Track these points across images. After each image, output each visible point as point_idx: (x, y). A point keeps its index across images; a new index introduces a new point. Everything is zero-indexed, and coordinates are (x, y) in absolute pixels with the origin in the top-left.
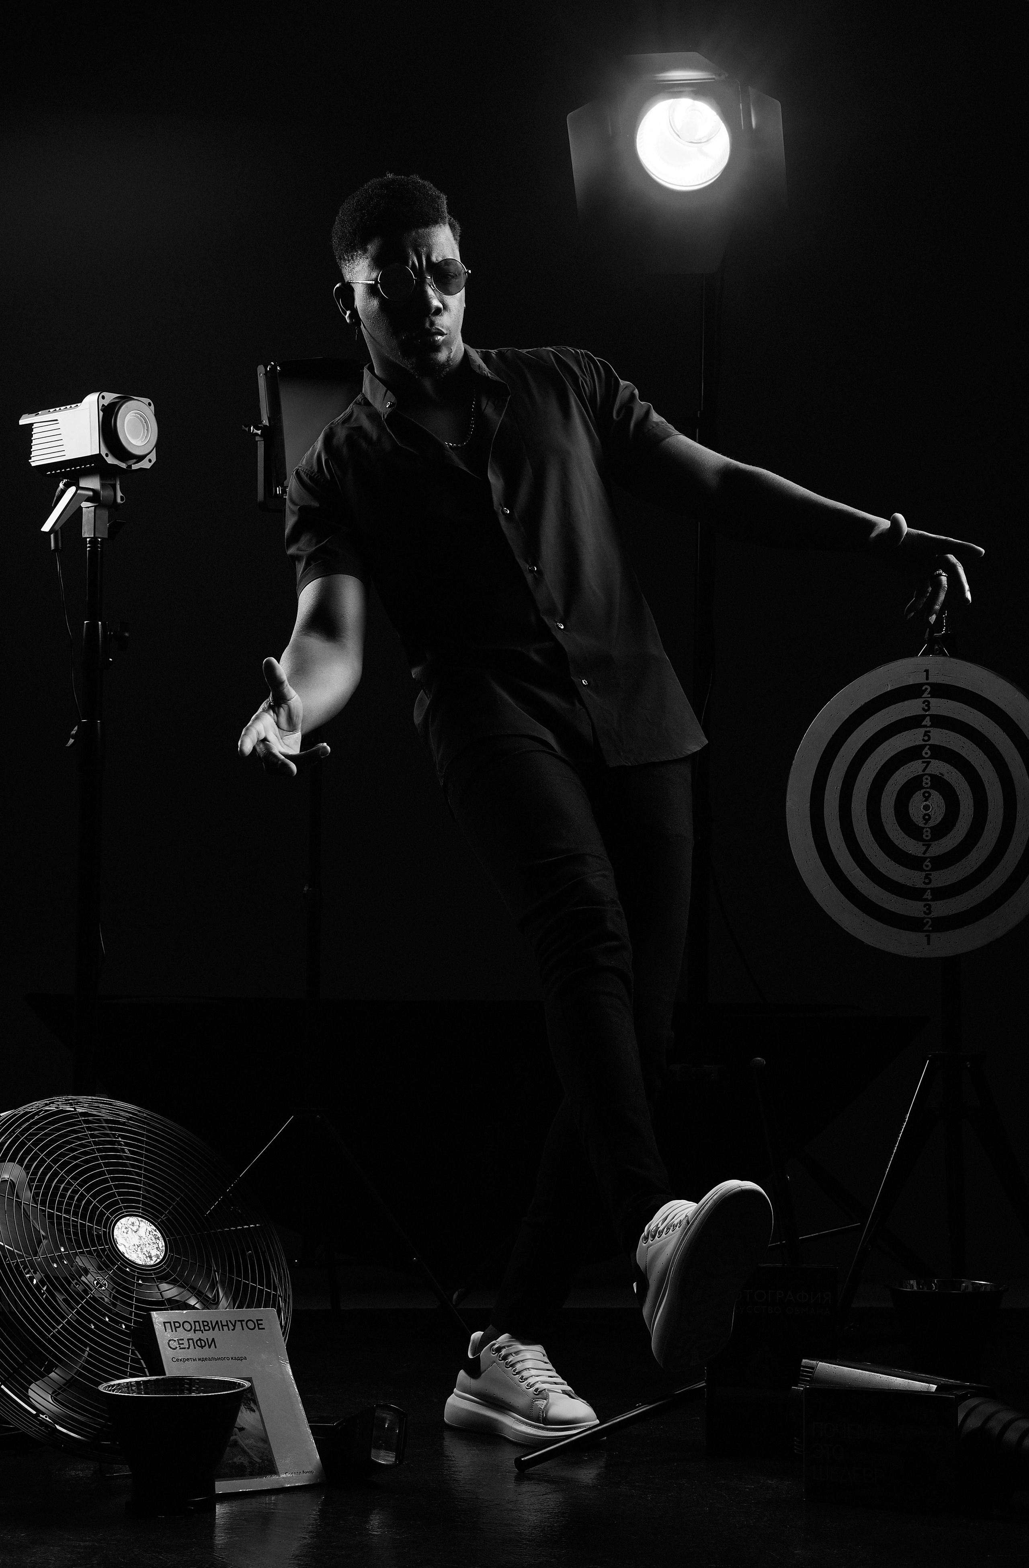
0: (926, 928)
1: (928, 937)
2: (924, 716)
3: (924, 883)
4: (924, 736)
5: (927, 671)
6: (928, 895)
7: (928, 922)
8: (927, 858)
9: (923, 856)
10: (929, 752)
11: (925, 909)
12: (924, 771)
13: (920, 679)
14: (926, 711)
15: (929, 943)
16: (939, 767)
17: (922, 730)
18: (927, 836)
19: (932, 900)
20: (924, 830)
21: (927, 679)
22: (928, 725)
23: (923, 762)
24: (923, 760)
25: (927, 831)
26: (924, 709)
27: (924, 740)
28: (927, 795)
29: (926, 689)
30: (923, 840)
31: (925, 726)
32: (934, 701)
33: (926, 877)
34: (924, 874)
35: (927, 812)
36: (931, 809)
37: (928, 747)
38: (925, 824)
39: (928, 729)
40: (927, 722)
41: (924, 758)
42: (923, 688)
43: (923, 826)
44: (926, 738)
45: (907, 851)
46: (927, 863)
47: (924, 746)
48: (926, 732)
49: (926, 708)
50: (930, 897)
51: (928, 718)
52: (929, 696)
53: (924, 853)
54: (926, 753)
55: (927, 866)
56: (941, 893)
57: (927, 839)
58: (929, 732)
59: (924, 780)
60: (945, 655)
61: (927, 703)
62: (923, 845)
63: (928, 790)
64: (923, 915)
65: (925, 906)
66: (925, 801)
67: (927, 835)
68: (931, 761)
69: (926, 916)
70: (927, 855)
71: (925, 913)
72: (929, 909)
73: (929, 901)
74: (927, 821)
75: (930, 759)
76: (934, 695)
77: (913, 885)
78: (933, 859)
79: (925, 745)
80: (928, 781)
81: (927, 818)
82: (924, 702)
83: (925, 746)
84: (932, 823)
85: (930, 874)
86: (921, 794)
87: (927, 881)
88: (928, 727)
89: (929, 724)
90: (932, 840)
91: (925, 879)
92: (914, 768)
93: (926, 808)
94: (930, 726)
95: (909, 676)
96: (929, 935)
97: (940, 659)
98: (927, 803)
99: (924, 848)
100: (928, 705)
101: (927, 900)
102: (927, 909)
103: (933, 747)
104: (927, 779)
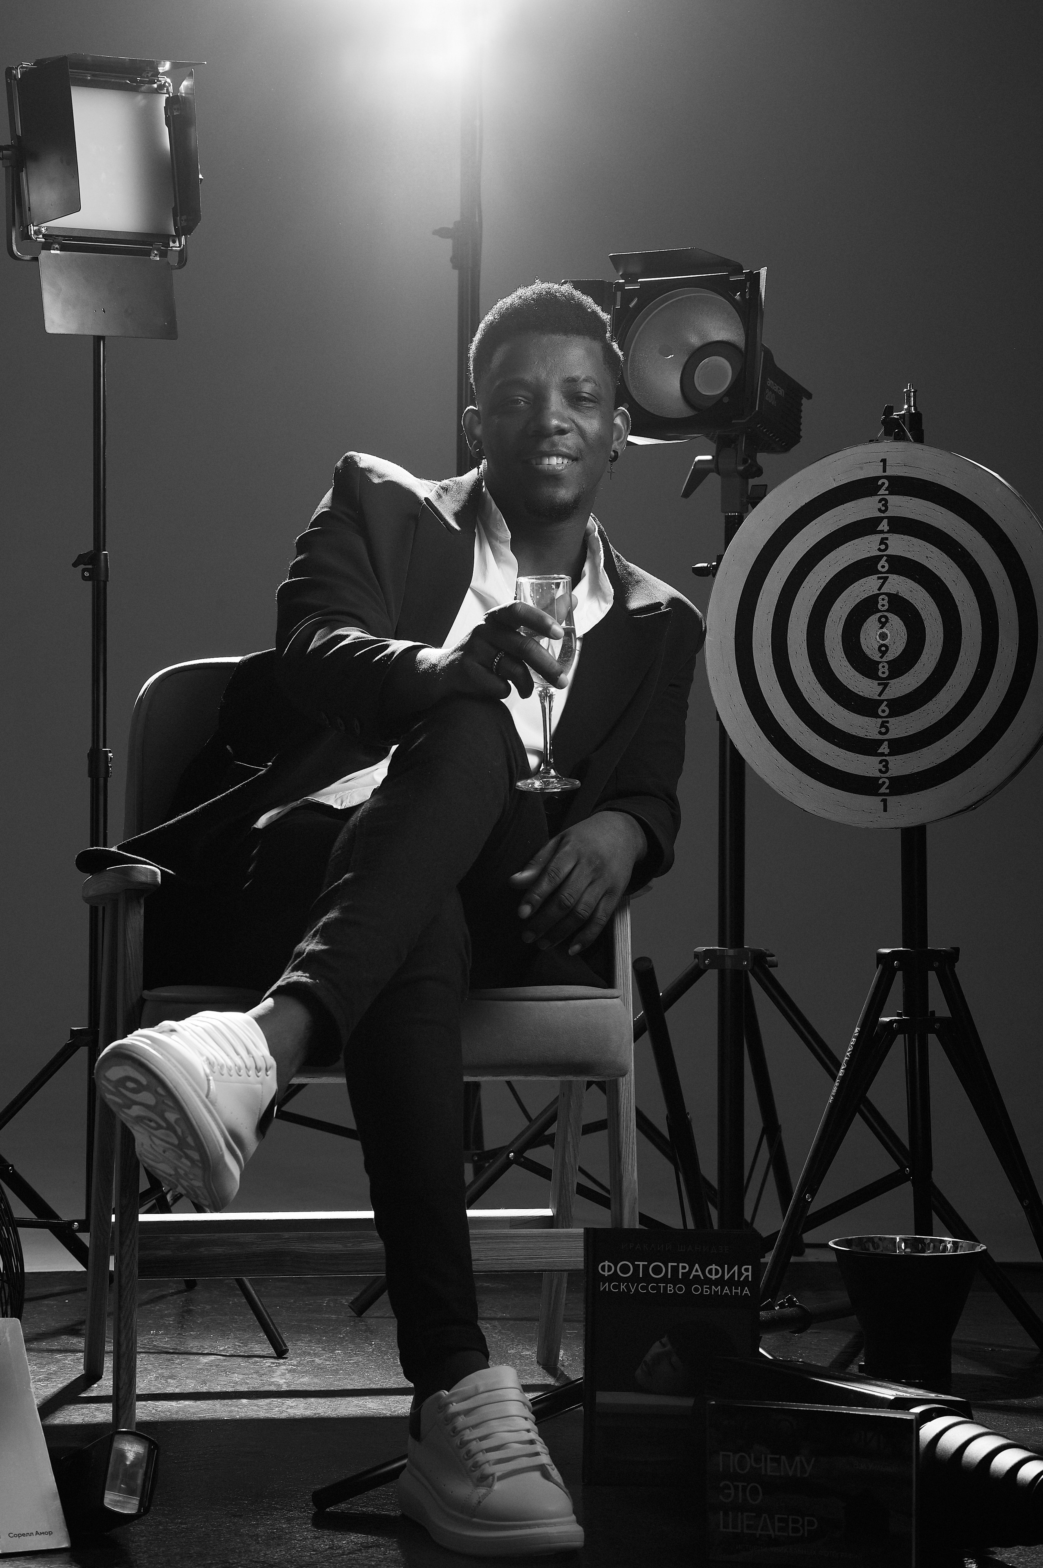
0: (883, 790)
1: (885, 801)
2: (879, 520)
3: (880, 733)
4: (879, 545)
5: (884, 461)
6: (884, 749)
7: (884, 783)
8: (882, 701)
9: (878, 698)
10: (887, 565)
11: (880, 767)
12: (879, 589)
13: (875, 471)
14: (883, 512)
15: (885, 810)
16: (899, 585)
17: (879, 537)
18: (883, 673)
19: (889, 755)
20: (880, 666)
21: (884, 471)
22: (886, 530)
23: (879, 578)
24: (880, 575)
25: (883, 667)
26: (880, 510)
27: (879, 550)
28: (883, 620)
29: (883, 484)
30: (879, 678)
31: (882, 532)
32: (893, 500)
33: (882, 726)
34: (880, 720)
35: (884, 642)
36: (889, 637)
37: (885, 558)
38: (881, 657)
39: (886, 535)
40: (884, 526)
41: (881, 573)
42: (880, 483)
43: (880, 660)
44: (883, 547)
45: (858, 693)
46: (883, 706)
47: (879, 558)
48: (883, 539)
49: (883, 508)
50: (887, 751)
51: (885, 521)
52: (887, 492)
53: (880, 695)
54: (883, 567)
55: (883, 711)
56: (901, 746)
57: (885, 676)
58: (887, 539)
59: (881, 602)
60: (908, 440)
61: (883, 502)
62: (879, 684)
63: (885, 614)
64: (878, 774)
65: (881, 762)
66: (881, 628)
67: (883, 671)
68: (888, 576)
69: (883, 775)
70: (882, 698)
71: (880, 771)
72: (886, 766)
73: (886, 756)
74: (884, 653)
75: (888, 574)
76: (892, 491)
77: (866, 736)
78: (891, 703)
79: (883, 556)
80: (885, 602)
81: (883, 650)
82: (880, 501)
83: (881, 557)
84: (890, 656)
85: (888, 722)
86: (877, 620)
87: (883, 730)
88: (886, 533)
89: (886, 528)
90: (891, 677)
91: (880, 728)
92: (866, 587)
93: (883, 636)
94: (888, 532)
95: (861, 468)
96: (886, 799)
97: (900, 445)
98: (884, 630)
99: (881, 687)
100: (885, 505)
101: (883, 754)
102: (884, 766)
103: (891, 559)
104: (883, 599)
